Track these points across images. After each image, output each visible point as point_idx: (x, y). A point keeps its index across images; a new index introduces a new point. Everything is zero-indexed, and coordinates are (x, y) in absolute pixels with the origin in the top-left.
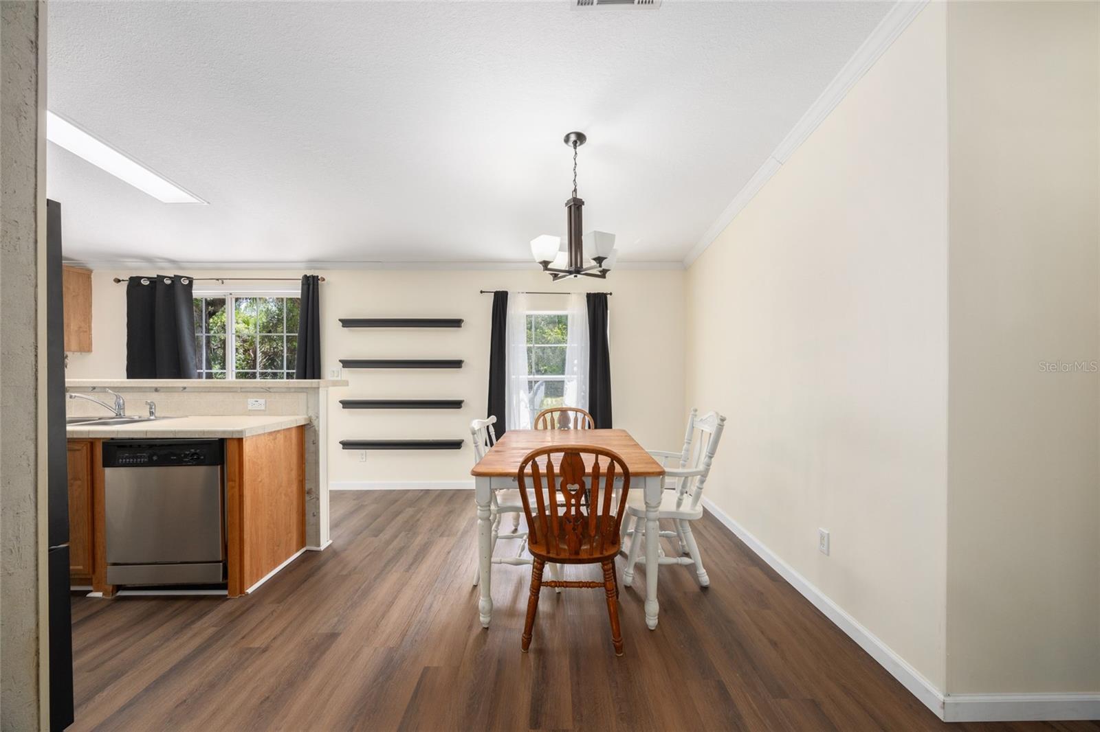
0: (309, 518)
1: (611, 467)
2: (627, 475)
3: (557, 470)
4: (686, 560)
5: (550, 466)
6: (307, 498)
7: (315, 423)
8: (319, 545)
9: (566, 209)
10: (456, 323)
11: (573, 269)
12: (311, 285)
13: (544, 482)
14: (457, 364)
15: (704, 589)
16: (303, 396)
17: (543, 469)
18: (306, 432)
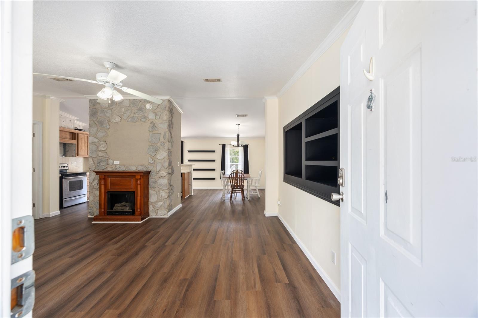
0: (190, 189)
1: (242, 176)
2: (244, 177)
4: (256, 194)
7: (191, 172)
8: (192, 194)
9: (237, 136)
10: (214, 151)
11: (238, 146)
12: (182, 143)
13: (233, 178)
14: (214, 161)
15: (260, 198)
16: (189, 167)
18: (189, 173)
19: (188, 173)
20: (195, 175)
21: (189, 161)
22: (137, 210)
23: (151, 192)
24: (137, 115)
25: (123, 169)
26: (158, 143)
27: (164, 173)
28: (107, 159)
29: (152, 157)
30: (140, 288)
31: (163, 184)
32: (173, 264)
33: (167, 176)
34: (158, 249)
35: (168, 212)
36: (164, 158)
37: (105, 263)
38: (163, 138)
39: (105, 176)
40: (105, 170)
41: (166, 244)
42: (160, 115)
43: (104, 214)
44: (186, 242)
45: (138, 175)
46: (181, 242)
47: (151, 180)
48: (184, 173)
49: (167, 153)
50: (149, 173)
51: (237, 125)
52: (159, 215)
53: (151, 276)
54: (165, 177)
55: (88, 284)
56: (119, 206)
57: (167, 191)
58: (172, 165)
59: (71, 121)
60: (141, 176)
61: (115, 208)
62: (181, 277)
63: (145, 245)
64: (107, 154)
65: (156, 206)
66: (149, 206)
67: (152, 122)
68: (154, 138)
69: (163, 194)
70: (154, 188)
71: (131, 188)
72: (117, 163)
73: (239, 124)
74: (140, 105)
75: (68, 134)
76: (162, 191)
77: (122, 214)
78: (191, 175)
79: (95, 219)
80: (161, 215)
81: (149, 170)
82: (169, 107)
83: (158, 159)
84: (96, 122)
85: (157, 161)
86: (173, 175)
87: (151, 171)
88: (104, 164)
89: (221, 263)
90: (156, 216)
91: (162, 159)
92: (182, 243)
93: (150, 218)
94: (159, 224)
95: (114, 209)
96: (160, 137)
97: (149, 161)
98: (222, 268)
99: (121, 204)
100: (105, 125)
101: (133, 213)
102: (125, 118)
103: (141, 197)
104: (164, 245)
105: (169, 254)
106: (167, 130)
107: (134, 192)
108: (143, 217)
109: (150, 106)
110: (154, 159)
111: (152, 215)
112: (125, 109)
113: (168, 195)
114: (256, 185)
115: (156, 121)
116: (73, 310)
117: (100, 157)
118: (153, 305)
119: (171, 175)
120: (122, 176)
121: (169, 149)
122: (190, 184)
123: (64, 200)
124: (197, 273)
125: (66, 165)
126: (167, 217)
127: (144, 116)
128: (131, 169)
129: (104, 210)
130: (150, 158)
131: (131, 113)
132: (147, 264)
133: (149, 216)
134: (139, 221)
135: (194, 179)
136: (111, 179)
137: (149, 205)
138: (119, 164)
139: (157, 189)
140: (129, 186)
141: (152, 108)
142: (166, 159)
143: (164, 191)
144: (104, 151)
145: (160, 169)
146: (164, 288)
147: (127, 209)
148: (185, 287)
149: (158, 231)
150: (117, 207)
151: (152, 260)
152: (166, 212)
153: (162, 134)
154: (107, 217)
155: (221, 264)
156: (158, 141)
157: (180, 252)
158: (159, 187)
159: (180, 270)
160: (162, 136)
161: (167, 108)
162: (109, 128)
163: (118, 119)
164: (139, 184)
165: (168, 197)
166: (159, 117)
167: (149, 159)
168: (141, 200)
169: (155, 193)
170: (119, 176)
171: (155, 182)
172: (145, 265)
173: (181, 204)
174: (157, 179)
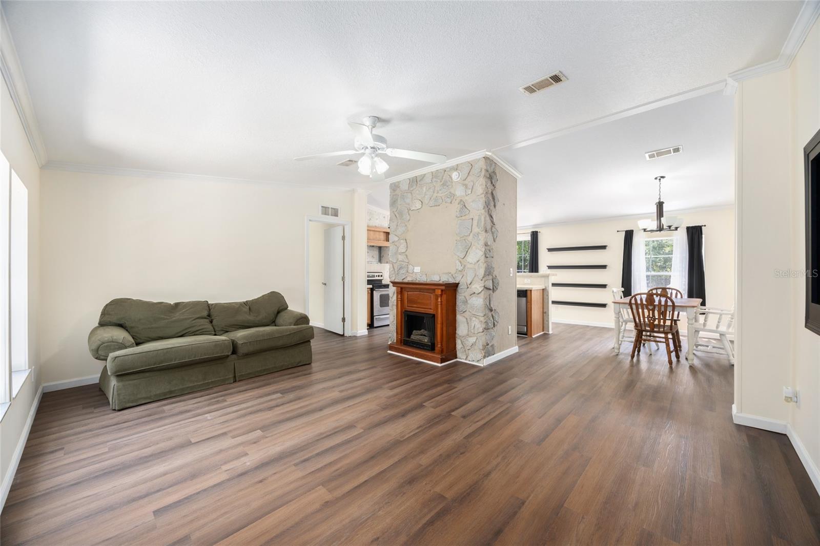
0: (545, 321)
1: (666, 302)
3: (644, 302)
5: (641, 300)
6: (545, 315)
7: (547, 288)
8: (549, 332)
9: (656, 206)
10: (604, 247)
11: (658, 229)
12: (535, 235)
13: (640, 307)
14: (604, 267)
16: (543, 279)
17: (639, 302)
18: (544, 291)
19: (541, 291)
20: (556, 294)
21: (550, 267)
22: (437, 345)
23: (460, 318)
24: (442, 193)
25: (423, 279)
26: (469, 235)
27: (478, 288)
28: (407, 264)
29: (461, 259)
30: (374, 474)
31: (476, 307)
32: (441, 455)
33: (483, 292)
34: (435, 418)
35: (485, 357)
36: (478, 261)
37: (363, 413)
38: (477, 226)
39: (402, 288)
40: (406, 281)
41: (453, 413)
42: (473, 187)
43: (401, 343)
44: (487, 423)
45: (439, 289)
46: (476, 420)
47: (460, 298)
48: (531, 290)
49: (482, 251)
50: (456, 285)
51: (658, 180)
52: (471, 360)
53: (399, 461)
54: (480, 295)
55: (330, 435)
56: (417, 335)
57: (482, 319)
58: (495, 273)
59: (384, 217)
60: (442, 291)
61: (413, 337)
62: (438, 489)
63: (424, 404)
64: (407, 257)
65: (467, 342)
66: (457, 341)
67: (461, 200)
68: (464, 228)
69: (477, 323)
70: (464, 312)
71: (431, 309)
72: (417, 269)
73: (663, 177)
74: (444, 178)
75: (382, 234)
76: (474, 319)
77: (419, 345)
78: (548, 295)
79: (391, 347)
80: (473, 361)
81: (457, 282)
82: (487, 171)
83: (469, 262)
84: (396, 213)
85: (469, 266)
86: (497, 292)
87: (459, 284)
88: (404, 272)
89: (530, 498)
90: (466, 359)
91: (475, 263)
92: (477, 422)
93: (457, 361)
94: (464, 375)
95: (411, 338)
96: (472, 225)
97: (456, 266)
98: (525, 512)
99: (419, 332)
100: (405, 217)
101: (432, 348)
102: (427, 202)
103: (442, 324)
104: (448, 414)
105: (447, 433)
106: (483, 211)
107: (434, 316)
108: (444, 357)
109: (457, 176)
110: (465, 263)
111: (461, 358)
112: (426, 189)
113: (484, 326)
114: (722, 329)
115: (467, 198)
116: (296, 465)
117: (400, 261)
118: (370, 515)
119: (491, 292)
120: (420, 290)
121: (486, 245)
122: (545, 313)
123: (375, 317)
124: (468, 494)
125: (381, 274)
126: (482, 366)
127: (450, 193)
128: (434, 280)
129: (401, 336)
130: (457, 261)
131: (434, 192)
132: (407, 436)
133: (456, 358)
134: (438, 363)
135: (554, 302)
136: (409, 293)
137: (457, 339)
138: (419, 271)
139: (467, 314)
140: (430, 305)
141: (461, 178)
142: (482, 262)
143: (478, 318)
144: (404, 253)
145: (473, 280)
146: (402, 494)
147: (426, 340)
148: (433, 513)
149: (455, 386)
150: (416, 336)
151: (416, 433)
152: (480, 356)
153: (476, 218)
154: (403, 348)
155: (527, 501)
156: (469, 232)
157: (464, 438)
158: (470, 311)
159: (445, 473)
160: (475, 223)
161: (483, 172)
162: (409, 220)
163: (418, 205)
164: (439, 303)
165: (485, 331)
166: (470, 190)
167: (456, 264)
168: (442, 329)
169: (465, 320)
170: (417, 288)
171: (466, 302)
172: (403, 437)
173: (517, 347)
174: (467, 298)
